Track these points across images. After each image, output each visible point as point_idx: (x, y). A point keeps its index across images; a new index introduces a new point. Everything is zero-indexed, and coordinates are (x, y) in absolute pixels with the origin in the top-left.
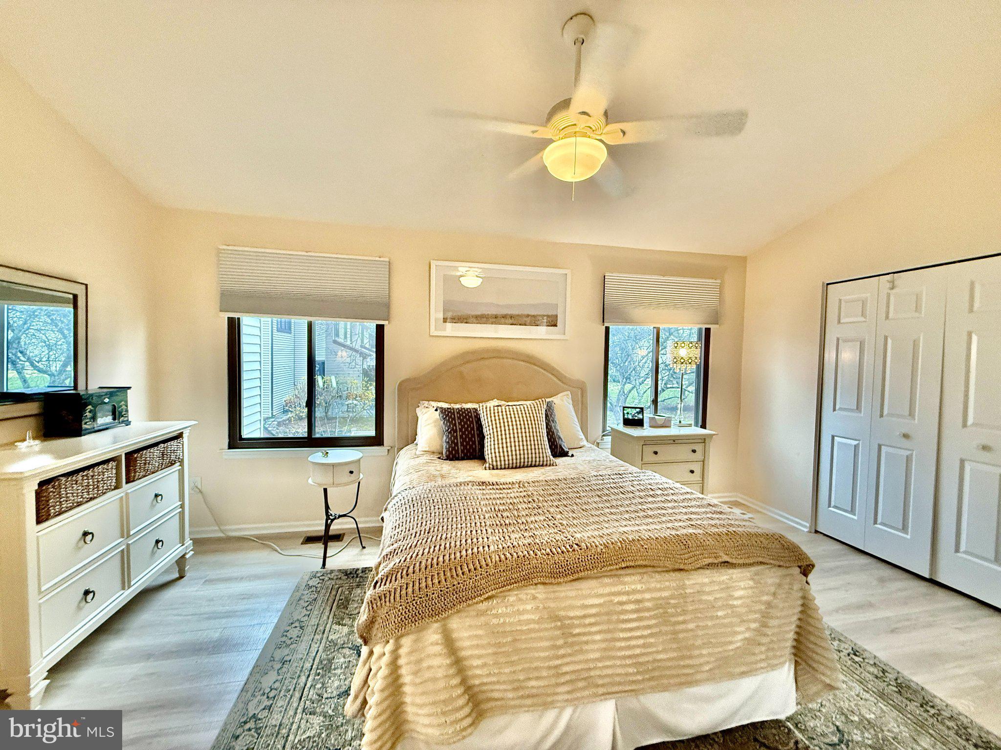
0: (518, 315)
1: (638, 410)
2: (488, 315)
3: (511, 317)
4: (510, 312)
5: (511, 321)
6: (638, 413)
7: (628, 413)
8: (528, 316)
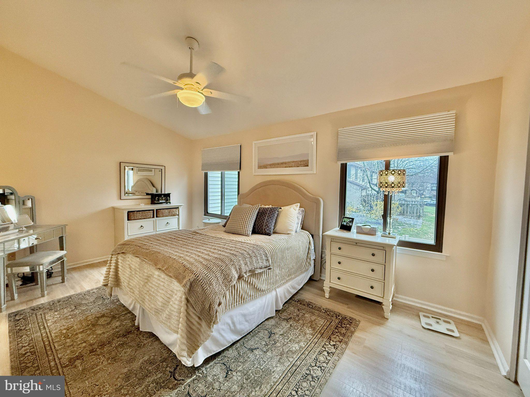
0: (289, 162)
1: (351, 220)
2: (275, 163)
3: (285, 163)
4: (284, 161)
5: (285, 166)
6: (350, 222)
7: (344, 221)
8: (293, 162)
